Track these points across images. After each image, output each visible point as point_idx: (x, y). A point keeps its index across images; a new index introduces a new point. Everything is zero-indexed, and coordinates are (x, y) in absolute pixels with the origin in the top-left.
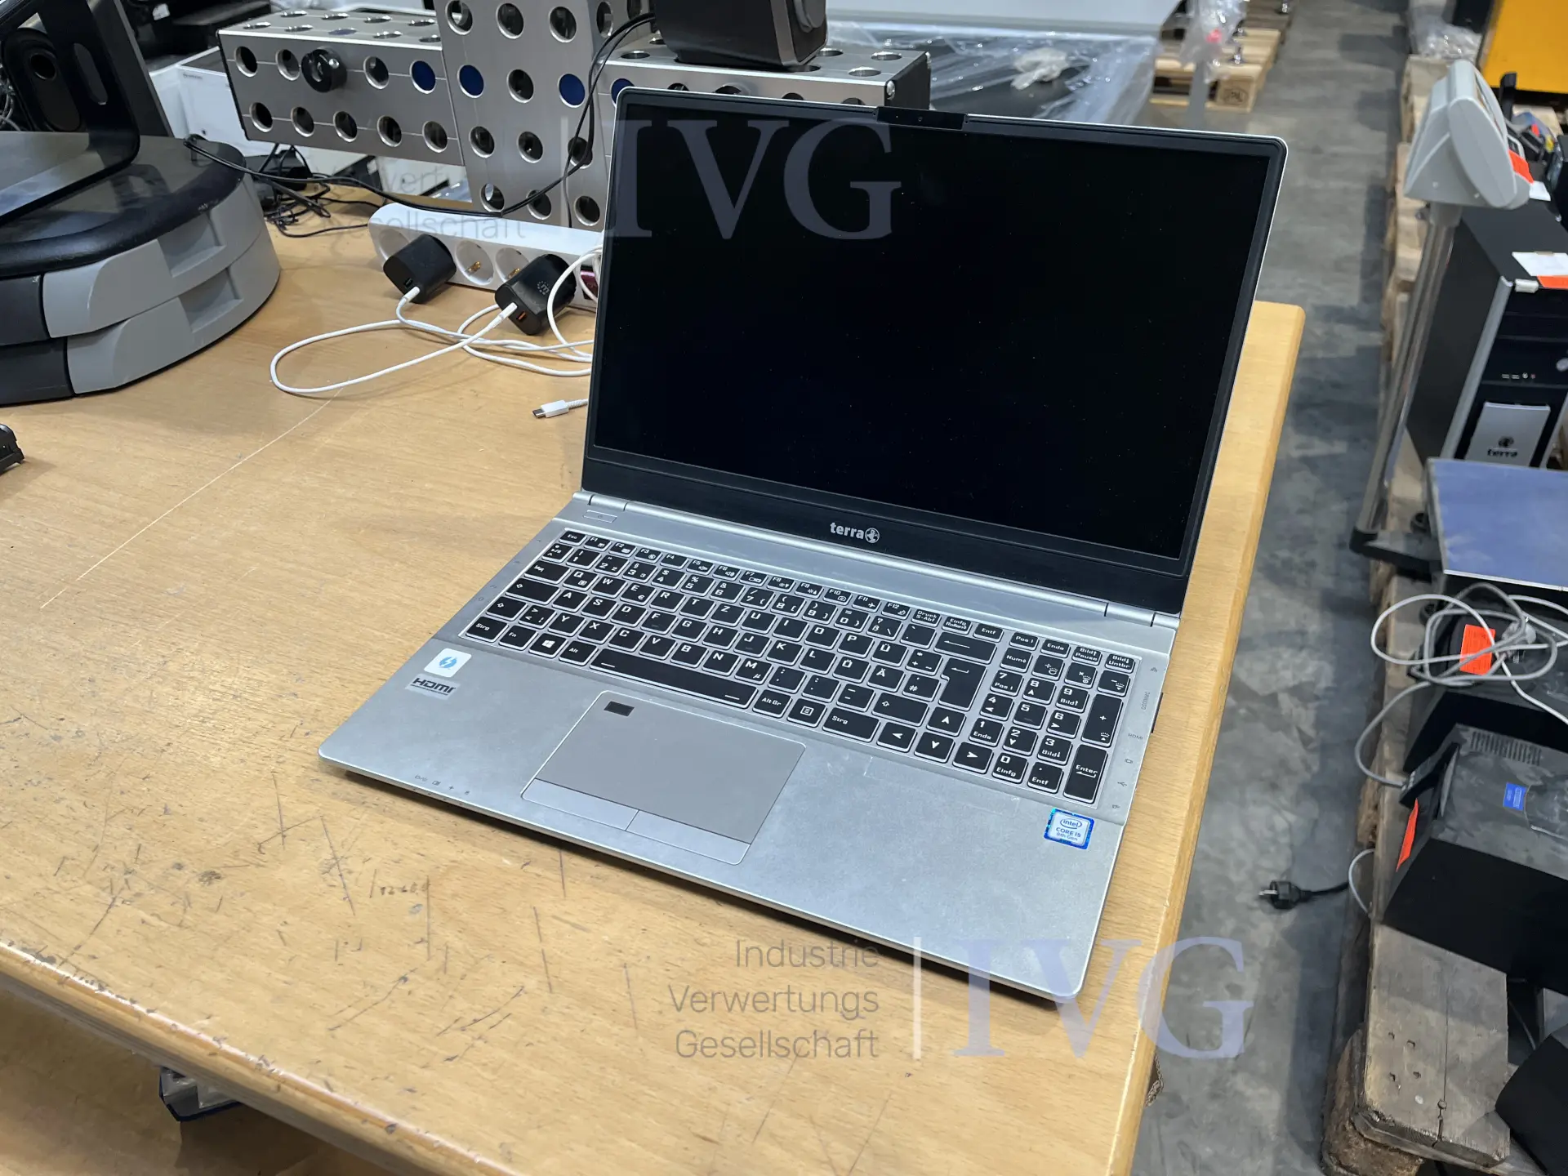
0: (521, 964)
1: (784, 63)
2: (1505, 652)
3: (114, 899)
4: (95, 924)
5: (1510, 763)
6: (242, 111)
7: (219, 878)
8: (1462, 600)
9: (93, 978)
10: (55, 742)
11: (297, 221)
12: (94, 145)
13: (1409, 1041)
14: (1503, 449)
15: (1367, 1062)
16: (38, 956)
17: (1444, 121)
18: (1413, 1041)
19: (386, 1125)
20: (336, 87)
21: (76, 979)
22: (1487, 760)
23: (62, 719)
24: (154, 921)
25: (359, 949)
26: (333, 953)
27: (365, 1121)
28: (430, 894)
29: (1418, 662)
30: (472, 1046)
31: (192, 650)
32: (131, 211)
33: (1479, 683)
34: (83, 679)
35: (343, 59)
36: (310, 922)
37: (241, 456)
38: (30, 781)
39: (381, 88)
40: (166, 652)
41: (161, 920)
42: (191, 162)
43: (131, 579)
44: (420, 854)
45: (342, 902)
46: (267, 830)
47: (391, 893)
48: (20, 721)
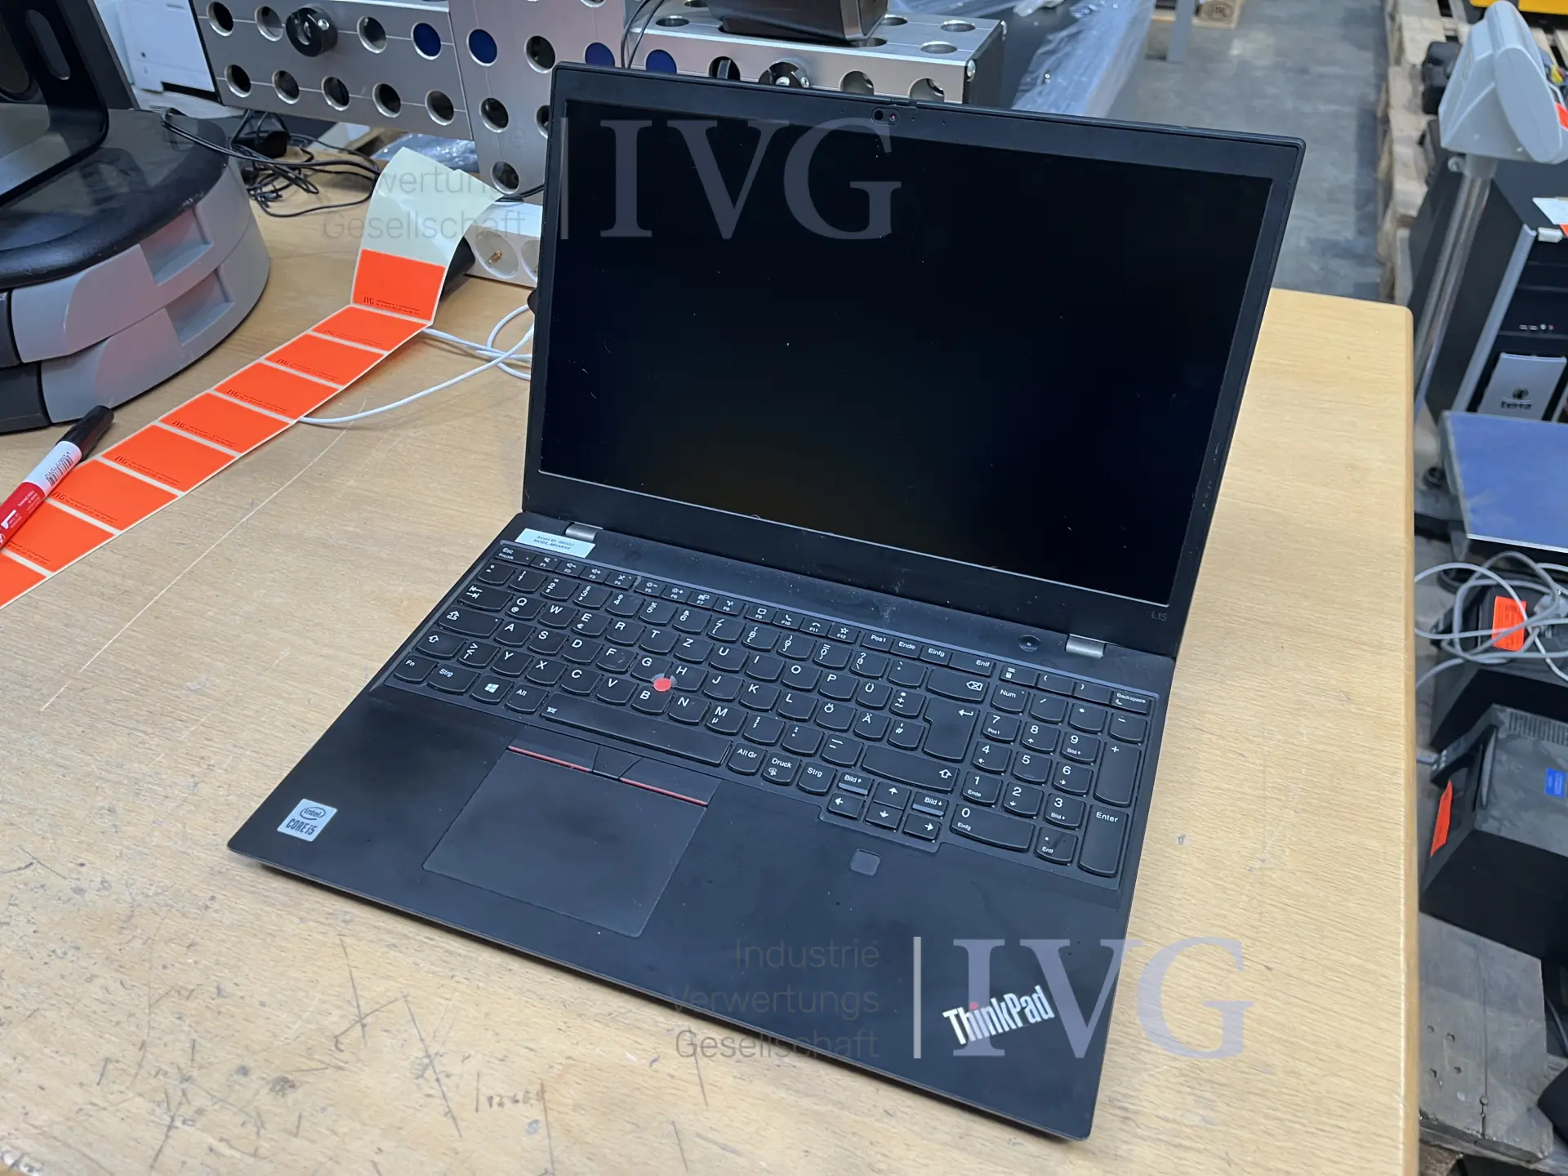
1: (848, 38)
2: (1539, 627)
3: (173, 1119)
4: (152, 1153)
5: (1548, 745)
6: (215, 74)
7: (293, 1086)
8: (1492, 569)
10: (77, 896)
11: (281, 196)
12: (57, 125)
13: (1449, 1035)
14: (1518, 402)
18: (1452, 1033)
20: (326, 50)
22: (1526, 743)
23: (82, 865)
24: (223, 1148)
28: (547, 1104)
29: (1447, 636)
31: (224, 766)
32: (106, 208)
33: (1512, 660)
34: (103, 808)
35: (332, 19)
36: (409, 1148)
37: (252, 504)
38: (54, 951)
39: (377, 52)
40: (196, 769)
41: (231, 1147)
42: (169, 144)
43: (143, 671)
44: (527, 1048)
45: (445, 1119)
46: (342, 1017)
47: (501, 1104)
48: (32, 867)
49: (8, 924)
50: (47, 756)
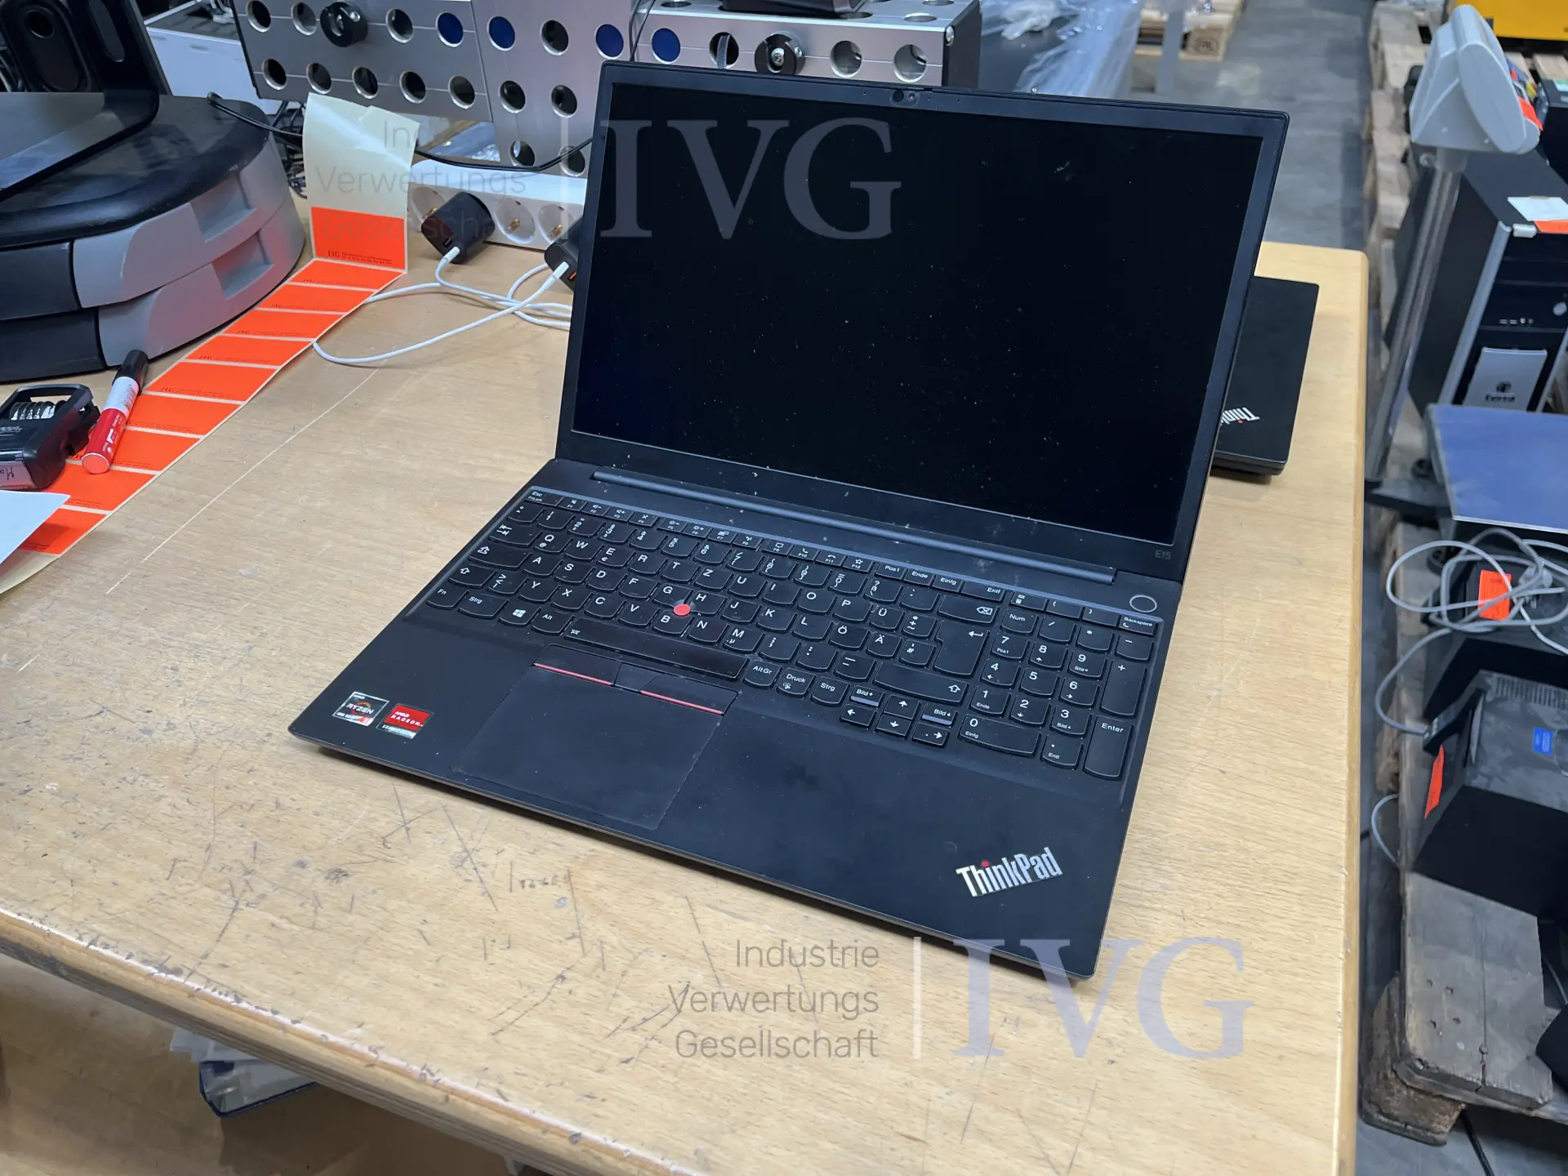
0: (683, 958)
1: (837, 10)
2: (1524, 597)
3: (237, 903)
4: (218, 930)
5: (1536, 708)
6: (253, 68)
7: (346, 875)
8: (1477, 545)
9: (226, 989)
10: (146, 736)
12: (110, 104)
13: (1447, 988)
14: (1502, 395)
15: (1407, 1011)
16: (162, 968)
17: (1454, 64)
18: (1451, 986)
19: (568, 1135)
20: (357, 41)
21: (208, 990)
22: (1514, 705)
23: (149, 712)
24: (284, 924)
25: (509, 948)
26: (481, 952)
27: (545, 1131)
28: (574, 886)
29: (1436, 610)
30: (647, 1047)
31: (276, 635)
32: (158, 174)
33: (1499, 629)
34: (166, 667)
35: (363, 11)
36: (451, 919)
37: (294, 429)
38: (124, 779)
39: (405, 41)
40: (250, 637)
41: (292, 923)
42: (215, 121)
43: (199, 561)
44: (554, 843)
45: (482, 898)
46: (388, 823)
47: (532, 886)
48: (103, 715)
49: (81, 759)
50: (114, 628)
